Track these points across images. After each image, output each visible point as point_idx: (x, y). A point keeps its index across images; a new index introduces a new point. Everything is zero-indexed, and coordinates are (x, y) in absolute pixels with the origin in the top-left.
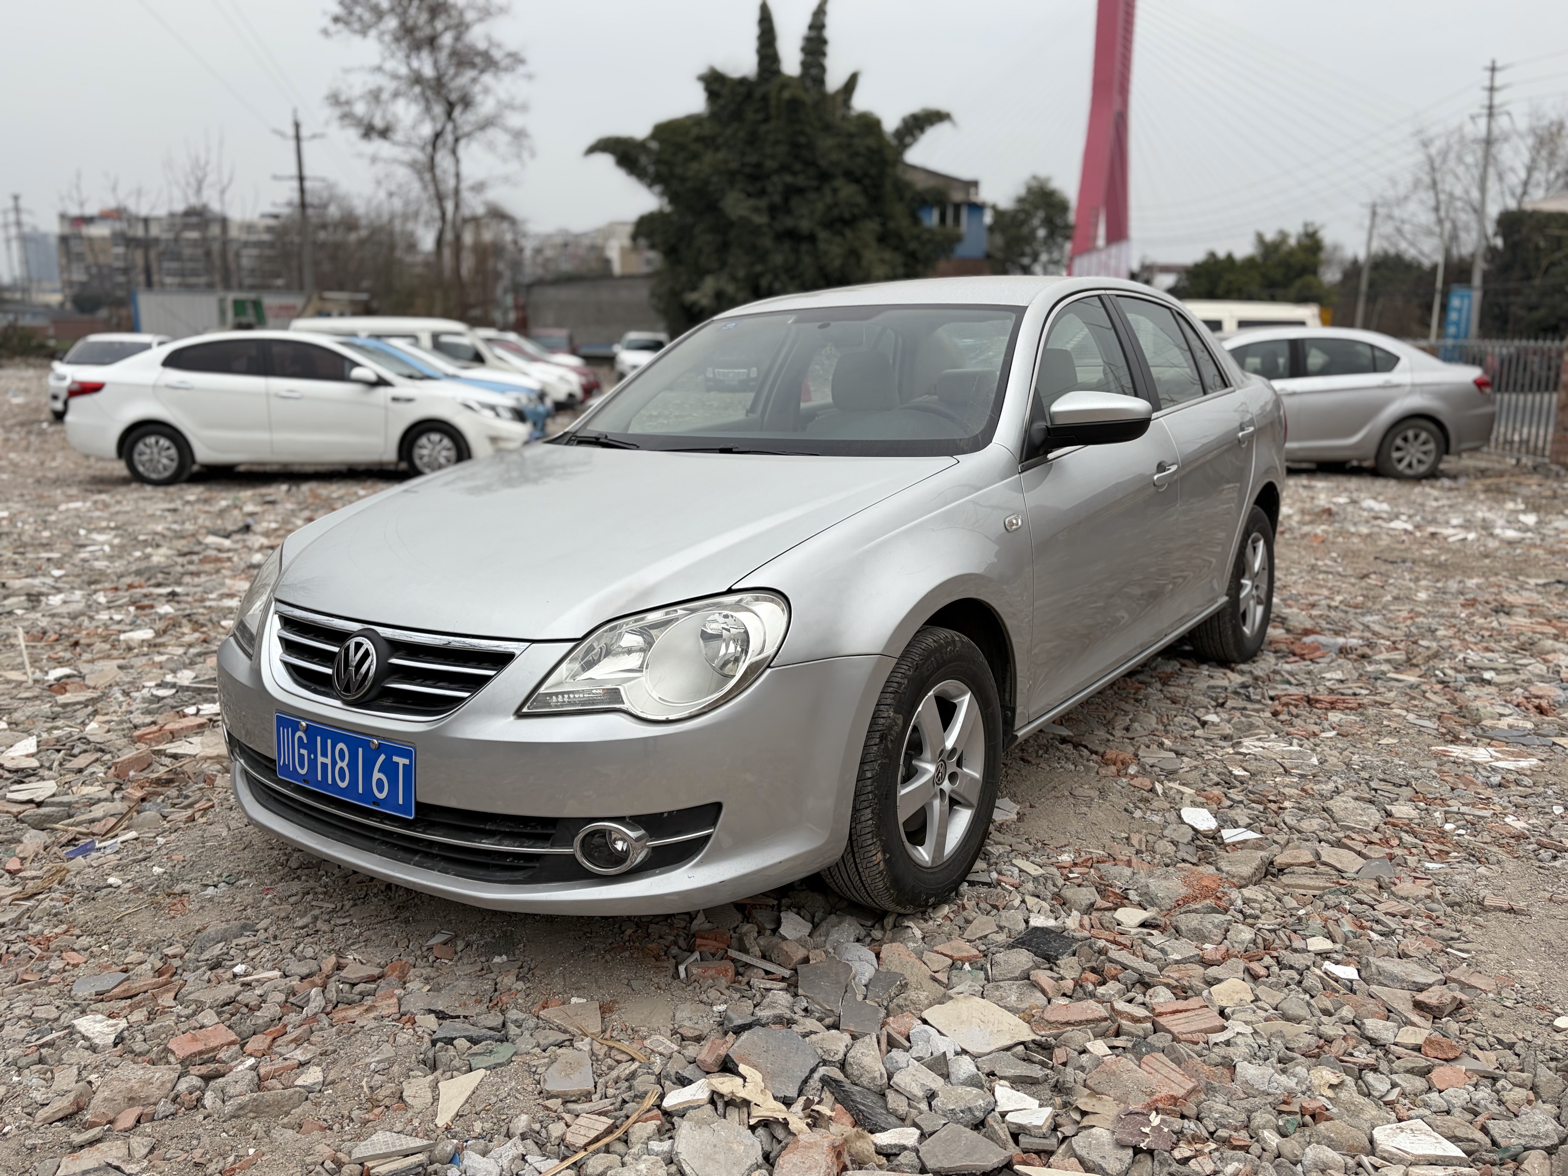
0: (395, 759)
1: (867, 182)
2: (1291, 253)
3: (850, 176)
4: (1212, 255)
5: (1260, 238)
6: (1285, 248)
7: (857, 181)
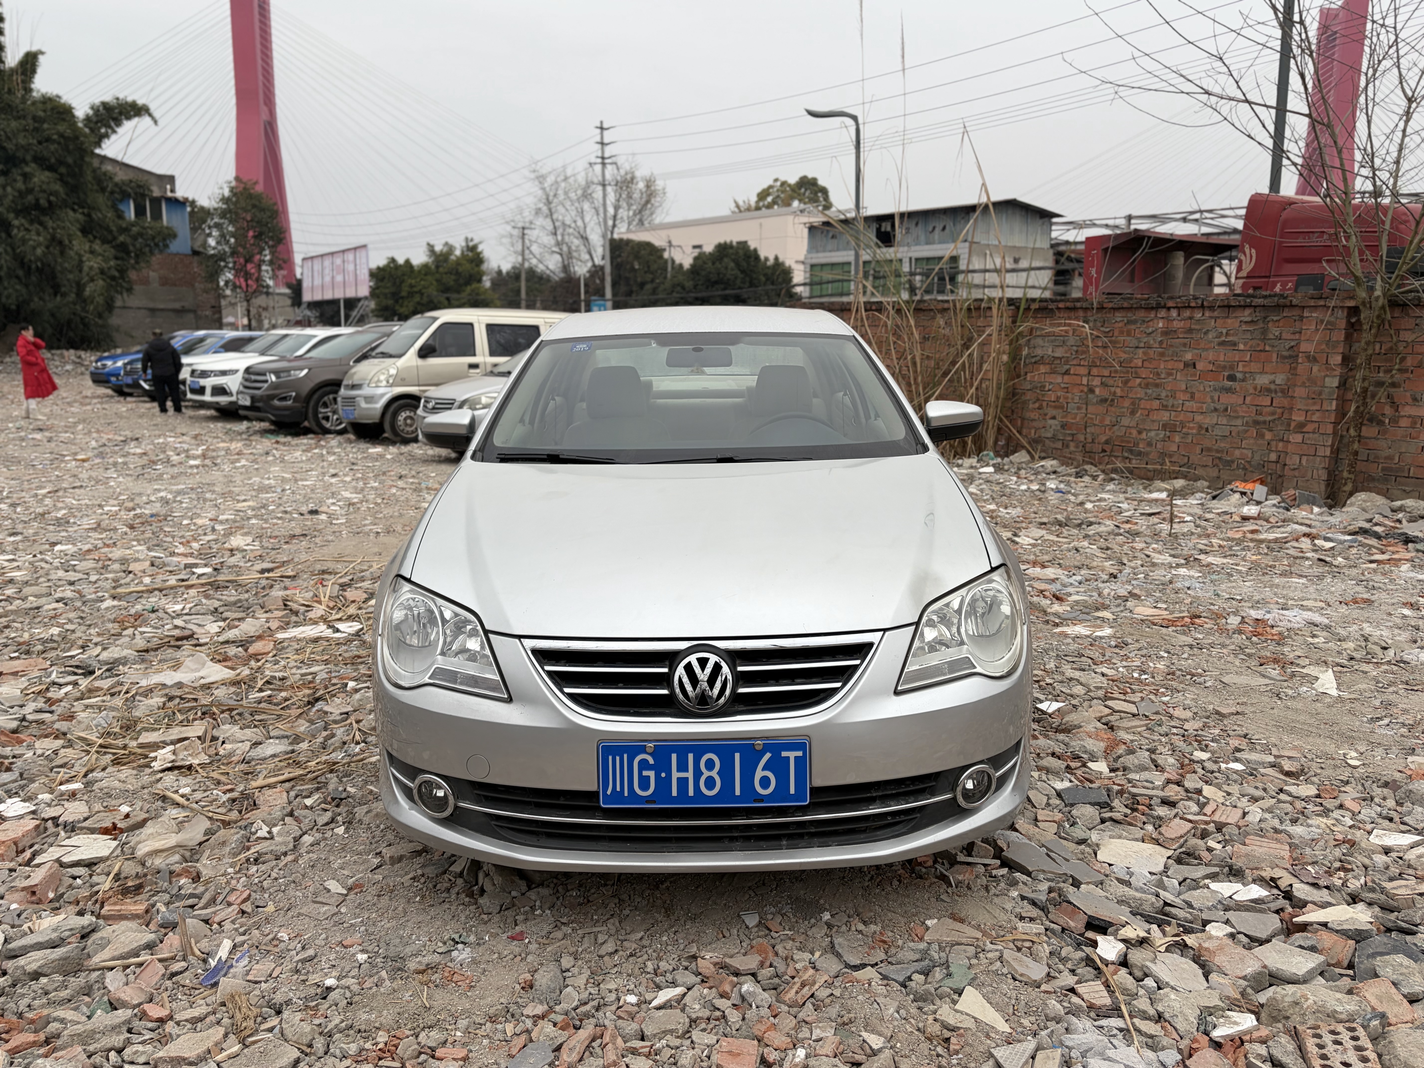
0: (784, 754)
1: (63, 170)
2: (458, 262)
3: (41, 161)
4: (393, 260)
5: (431, 248)
6: (453, 257)
7: (51, 168)
